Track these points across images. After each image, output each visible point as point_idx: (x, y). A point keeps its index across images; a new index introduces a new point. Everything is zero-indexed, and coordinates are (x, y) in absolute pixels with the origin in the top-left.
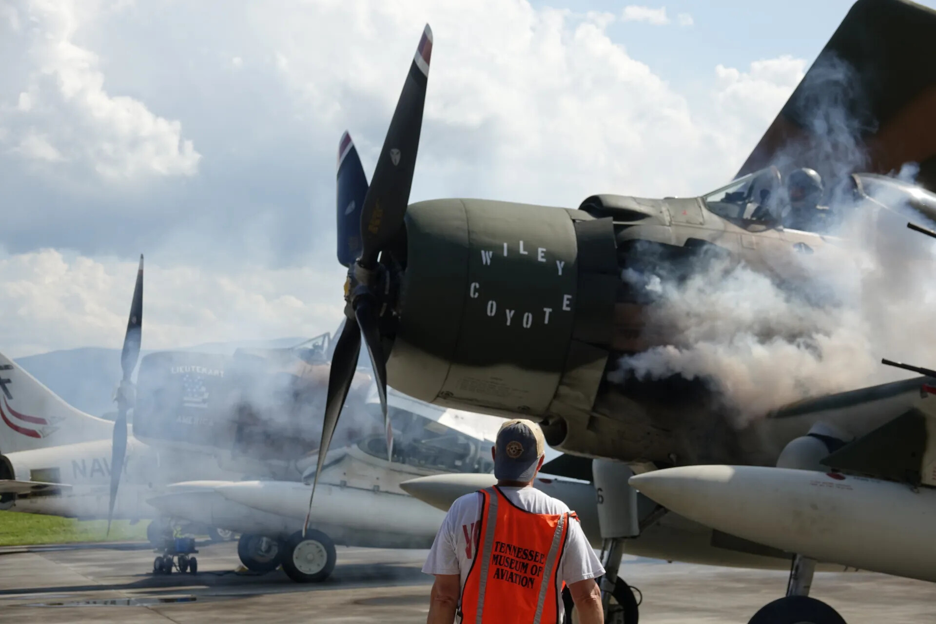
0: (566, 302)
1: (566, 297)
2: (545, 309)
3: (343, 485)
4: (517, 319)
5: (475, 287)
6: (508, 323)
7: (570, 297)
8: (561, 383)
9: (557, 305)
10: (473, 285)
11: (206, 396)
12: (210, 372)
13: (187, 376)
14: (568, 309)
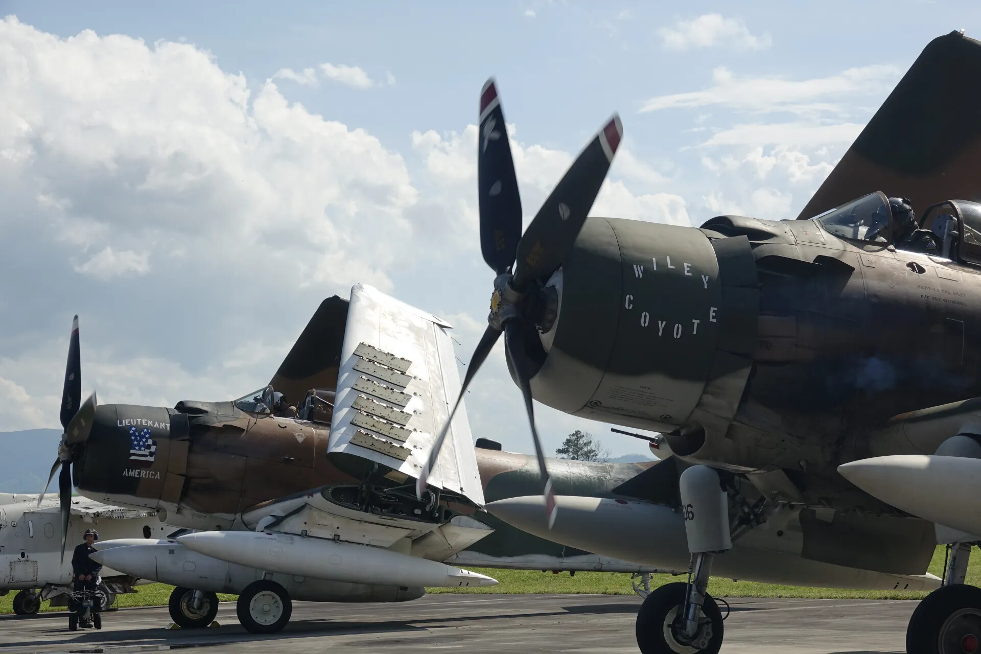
0: (712, 314)
1: (712, 309)
2: (694, 321)
3: (304, 535)
4: (668, 330)
5: (630, 298)
6: (660, 334)
7: (716, 309)
8: (705, 392)
9: (704, 317)
10: (628, 296)
11: (153, 449)
12: (156, 425)
13: (134, 429)
14: (715, 321)
